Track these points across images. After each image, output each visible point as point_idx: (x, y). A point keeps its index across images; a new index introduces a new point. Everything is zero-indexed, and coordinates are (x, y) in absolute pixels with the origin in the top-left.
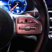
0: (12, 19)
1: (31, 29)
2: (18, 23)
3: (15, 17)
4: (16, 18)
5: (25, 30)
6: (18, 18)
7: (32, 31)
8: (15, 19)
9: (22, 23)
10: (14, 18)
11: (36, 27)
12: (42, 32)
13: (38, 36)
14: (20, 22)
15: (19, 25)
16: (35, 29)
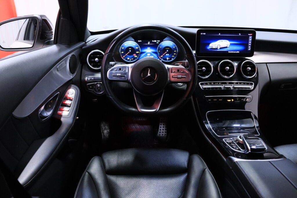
0: (167, 68)
1: (182, 77)
2: (172, 72)
3: (169, 67)
4: (170, 68)
5: (177, 78)
6: (172, 69)
7: (183, 80)
8: (169, 69)
9: (175, 72)
10: (168, 68)
11: (186, 76)
12: (191, 80)
13: (187, 83)
14: (173, 71)
15: (173, 74)
16: (185, 77)
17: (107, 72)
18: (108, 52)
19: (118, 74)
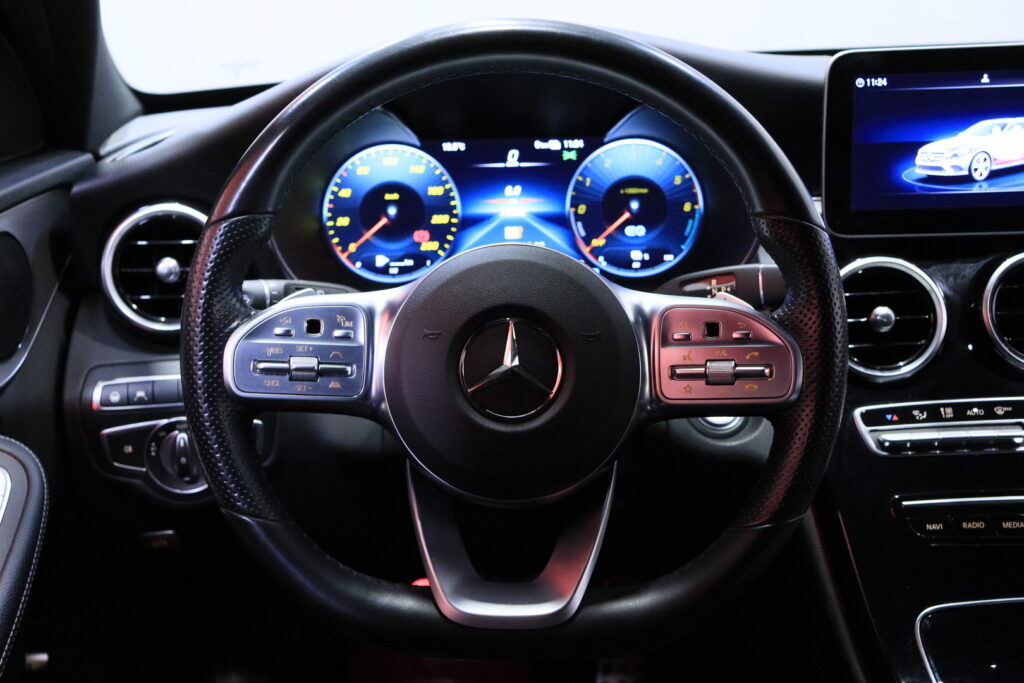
0: (631, 316)
1: (738, 376)
2: (665, 341)
3: (647, 308)
4: (653, 313)
5: (707, 383)
6: (666, 317)
7: (746, 391)
8: (644, 319)
9: (686, 340)
10: (639, 311)
11: (767, 366)
12: (802, 391)
13: (778, 414)
14: (676, 336)
15: (670, 355)
16: (761, 374)
17: (222, 348)
18: (230, 209)
19: (296, 362)
